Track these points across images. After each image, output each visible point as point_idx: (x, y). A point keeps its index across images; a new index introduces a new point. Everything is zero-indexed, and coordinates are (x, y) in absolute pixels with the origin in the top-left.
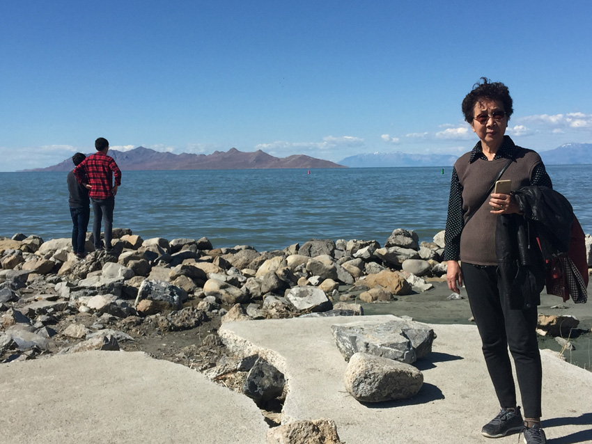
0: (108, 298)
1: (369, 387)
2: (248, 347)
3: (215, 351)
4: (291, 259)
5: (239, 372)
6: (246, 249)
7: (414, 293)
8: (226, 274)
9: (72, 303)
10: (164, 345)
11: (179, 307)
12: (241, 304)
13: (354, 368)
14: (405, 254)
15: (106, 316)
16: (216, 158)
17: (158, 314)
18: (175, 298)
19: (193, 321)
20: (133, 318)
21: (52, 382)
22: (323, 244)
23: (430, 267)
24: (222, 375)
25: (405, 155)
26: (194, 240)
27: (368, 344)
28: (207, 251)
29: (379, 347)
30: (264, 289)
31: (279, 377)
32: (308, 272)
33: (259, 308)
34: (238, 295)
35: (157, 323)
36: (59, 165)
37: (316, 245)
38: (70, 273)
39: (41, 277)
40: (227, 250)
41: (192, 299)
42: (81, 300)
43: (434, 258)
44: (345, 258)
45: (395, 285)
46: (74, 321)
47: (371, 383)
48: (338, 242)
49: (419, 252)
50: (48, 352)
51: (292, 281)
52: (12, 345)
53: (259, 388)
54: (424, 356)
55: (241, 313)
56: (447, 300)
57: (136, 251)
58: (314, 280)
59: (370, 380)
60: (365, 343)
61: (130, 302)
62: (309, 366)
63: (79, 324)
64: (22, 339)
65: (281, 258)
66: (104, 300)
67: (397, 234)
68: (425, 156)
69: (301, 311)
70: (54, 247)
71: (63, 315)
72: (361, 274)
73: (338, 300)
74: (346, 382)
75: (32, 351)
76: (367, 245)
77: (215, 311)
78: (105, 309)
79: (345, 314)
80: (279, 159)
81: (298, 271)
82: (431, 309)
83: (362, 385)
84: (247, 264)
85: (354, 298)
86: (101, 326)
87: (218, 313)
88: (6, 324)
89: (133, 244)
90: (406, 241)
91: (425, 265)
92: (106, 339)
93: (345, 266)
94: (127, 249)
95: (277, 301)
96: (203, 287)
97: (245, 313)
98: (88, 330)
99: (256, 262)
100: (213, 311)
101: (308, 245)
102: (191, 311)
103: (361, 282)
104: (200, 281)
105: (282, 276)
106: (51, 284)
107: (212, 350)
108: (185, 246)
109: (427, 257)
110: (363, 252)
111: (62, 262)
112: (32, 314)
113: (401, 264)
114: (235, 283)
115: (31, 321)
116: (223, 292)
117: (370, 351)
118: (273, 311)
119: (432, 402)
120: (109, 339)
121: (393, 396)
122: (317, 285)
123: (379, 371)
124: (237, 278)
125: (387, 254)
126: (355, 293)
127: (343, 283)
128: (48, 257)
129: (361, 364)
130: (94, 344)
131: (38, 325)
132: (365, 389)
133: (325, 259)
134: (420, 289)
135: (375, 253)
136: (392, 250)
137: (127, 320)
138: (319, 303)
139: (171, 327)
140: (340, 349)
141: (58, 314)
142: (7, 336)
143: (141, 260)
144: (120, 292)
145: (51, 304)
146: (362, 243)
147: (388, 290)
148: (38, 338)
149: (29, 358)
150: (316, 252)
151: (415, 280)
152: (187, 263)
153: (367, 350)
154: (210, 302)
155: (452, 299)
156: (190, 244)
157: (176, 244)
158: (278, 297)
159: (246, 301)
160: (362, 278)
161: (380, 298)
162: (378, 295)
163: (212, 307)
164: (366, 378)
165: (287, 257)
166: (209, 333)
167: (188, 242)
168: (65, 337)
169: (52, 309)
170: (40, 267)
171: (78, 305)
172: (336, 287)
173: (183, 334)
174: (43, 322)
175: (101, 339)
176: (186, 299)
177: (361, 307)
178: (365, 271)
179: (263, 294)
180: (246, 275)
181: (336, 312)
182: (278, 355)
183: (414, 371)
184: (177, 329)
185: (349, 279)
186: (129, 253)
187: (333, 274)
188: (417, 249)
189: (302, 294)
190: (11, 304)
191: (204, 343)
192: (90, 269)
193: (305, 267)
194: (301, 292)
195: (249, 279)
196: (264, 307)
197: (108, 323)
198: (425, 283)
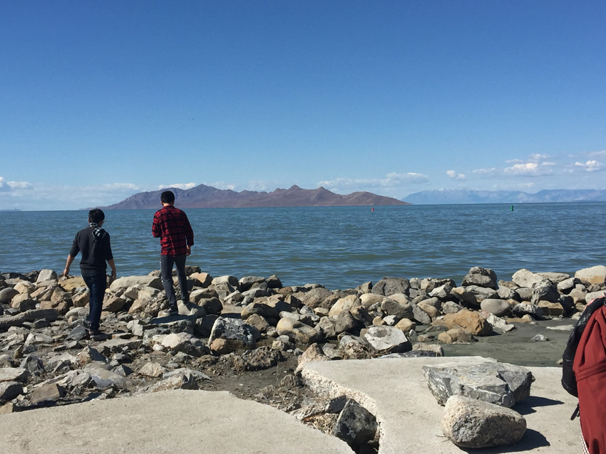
0: (182, 336)
1: (470, 432)
2: (334, 388)
3: (294, 392)
4: (365, 298)
5: (328, 414)
6: (316, 287)
7: (495, 334)
8: (299, 312)
9: (146, 341)
10: (241, 385)
11: (253, 347)
12: (318, 343)
13: (452, 411)
14: (483, 294)
15: (181, 355)
16: (278, 195)
17: (232, 354)
18: (249, 337)
19: (269, 360)
20: (209, 357)
21: (139, 421)
22: (397, 283)
23: (511, 306)
24: (309, 417)
25: (472, 191)
26: (263, 278)
27: (463, 386)
28: (277, 289)
29: (475, 389)
30: (339, 329)
31: (371, 419)
32: (383, 311)
33: (335, 348)
34: (312, 335)
35: (232, 362)
36: (121, 203)
37: (390, 283)
38: (140, 312)
39: (113, 315)
40: (298, 288)
41: (265, 338)
42: (155, 338)
43: (513, 298)
44: (421, 296)
45: (475, 325)
46: (149, 360)
47: (472, 428)
48: (412, 280)
49: (497, 291)
50: (126, 391)
51: (367, 320)
52: (90, 383)
53: (351, 431)
54: (523, 400)
55: (318, 353)
56: (532, 342)
57: (206, 289)
58: (389, 319)
59: (471, 425)
60: (460, 385)
61: (203, 341)
62: (400, 409)
63: (154, 362)
64: (100, 378)
65: (354, 296)
66: (179, 338)
67: (474, 273)
68: (493, 192)
69: (379, 352)
70: (125, 285)
71: (137, 353)
72: (438, 314)
73: (416, 341)
74: (445, 426)
75: (111, 390)
76: (441, 284)
77: (290, 351)
78: (180, 348)
79: (426, 355)
80: (341, 197)
81: (372, 310)
82: (515, 351)
83: (462, 430)
84: (319, 303)
85: (433, 339)
86: (176, 365)
87: (292, 353)
88: (83, 362)
89: (203, 282)
90: (484, 279)
91: (505, 305)
92: (185, 378)
93: (421, 305)
94: (196, 288)
95: (353, 341)
96: (276, 326)
97: (322, 353)
98: (164, 369)
99: (329, 301)
100: (288, 351)
101: (382, 283)
102: (266, 350)
103: (438, 322)
104: (273, 320)
105: (356, 315)
106: (123, 322)
107: (291, 391)
108: (255, 284)
109: (507, 296)
110: (439, 290)
111: (133, 300)
112: (107, 352)
113: (480, 303)
114: (308, 322)
115: (107, 359)
116: (296, 331)
117: (466, 394)
118: (351, 351)
119: (537, 449)
120: (188, 378)
121: (495, 441)
122: (393, 325)
123: (481, 415)
124: (310, 317)
125: (464, 293)
126: (433, 334)
127: (419, 323)
128: (119, 295)
129: (460, 407)
130: (174, 383)
131: (114, 363)
132: (466, 435)
133: (400, 298)
134: (502, 330)
135: (452, 292)
136: (469, 289)
137: (202, 359)
138: (398, 343)
139: (246, 366)
140: (433, 392)
141: (133, 352)
142: (85, 374)
143: (213, 298)
144: (192, 330)
145: (126, 342)
146: (437, 281)
147: (468, 331)
148: (115, 377)
149: (110, 396)
150: (390, 290)
151: (495, 321)
152: (259, 302)
153: (463, 393)
154: (284, 341)
155: (537, 341)
156: (260, 282)
157: (245, 282)
158: (355, 337)
159: (321, 340)
160: (439, 318)
161: (460, 339)
162: (458, 335)
163: (287, 347)
164: (466, 422)
165: (360, 295)
166: (287, 374)
167: (258, 280)
168: (141, 376)
169: (127, 347)
170: (111, 305)
171: (152, 343)
172: (413, 327)
173: (259, 374)
174: (118, 360)
175: (180, 378)
176: (259, 338)
177: (441, 349)
178: (442, 310)
179: (337, 333)
180: (318, 314)
181: (416, 353)
182: (366, 397)
183: (515, 415)
184: (253, 369)
185: (426, 319)
186: (200, 291)
187: (409, 313)
188: (496, 288)
189: (380, 334)
190: (84, 342)
191: (282, 383)
192: (161, 307)
193: (380, 306)
194: (379, 332)
195: (322, 318)
196: (341, 347)
197: (183, 362)
198: (506, 323)
